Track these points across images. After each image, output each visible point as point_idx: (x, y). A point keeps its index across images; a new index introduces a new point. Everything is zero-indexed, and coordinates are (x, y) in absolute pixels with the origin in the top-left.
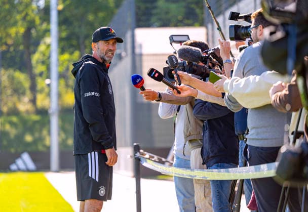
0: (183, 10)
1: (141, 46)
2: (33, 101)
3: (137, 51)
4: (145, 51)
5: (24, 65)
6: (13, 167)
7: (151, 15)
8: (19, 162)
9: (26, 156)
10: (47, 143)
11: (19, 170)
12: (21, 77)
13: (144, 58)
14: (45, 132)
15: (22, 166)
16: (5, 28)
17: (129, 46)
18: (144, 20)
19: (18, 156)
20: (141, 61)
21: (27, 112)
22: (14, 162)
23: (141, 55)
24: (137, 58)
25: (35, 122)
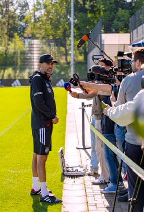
0: (124, 24)
1: (103, 41)
2: (66, 59)
3: (102, 43)
4: (105, 43)
5: (64, 45)
6: (57, 85)
7: (111, 26)
8: (59, 83)
9: (62, 81)
10: (70, 75)
11: (59, 86)
12: (62, 49)
13: (105, 46)
14: (69, 71)
15: (60, 84)
17: (99, 40)
18: (109, 29)
19: (59, 80)
20: (103, 47)
21: (64, 63)
22: (57, 83)
23: (103, 44)
24: (102, 46)
25: (66, 67)
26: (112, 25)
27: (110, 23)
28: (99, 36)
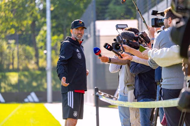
0: (124, 10)
1: (99, 31)
2: (37, 63)
3: (97, 34)
4: (102, 34)
5: (32, 42)
6: (26, 100)
7: (105, 13)
8: (29, 97)
9: (33, 94)
10: (45, 87)
11: (29, 102)
12: (30, 49)
13: (101, 38)
14: (44, 81)
15: (31, 100)
16: (21, 21)
17: (92, 31)
18: (101, 16)
19: (29, 94)
20: (99, 39)
21: (34, 69)
22: (26, 97)
23: (99, 36)
24: (97, 38)
25: (38, 75)
26: (107, 11)
27: (104, 7)
28: (92, 24)
